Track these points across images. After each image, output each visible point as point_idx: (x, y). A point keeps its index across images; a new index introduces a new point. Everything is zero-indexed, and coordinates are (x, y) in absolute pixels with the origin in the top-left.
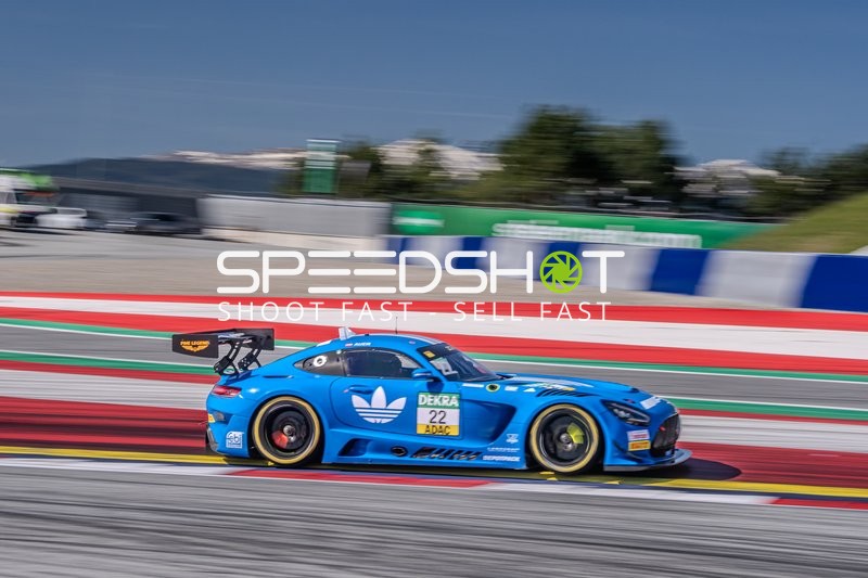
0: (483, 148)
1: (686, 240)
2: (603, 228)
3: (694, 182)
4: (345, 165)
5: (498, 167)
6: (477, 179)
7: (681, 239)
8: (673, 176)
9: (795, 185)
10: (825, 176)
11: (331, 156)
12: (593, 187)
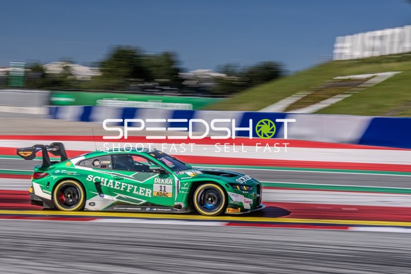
0: (92, 65)
1: (186, 106)
2: (147, 101)
3: (187, 80)
4: (30, 74)
5: (99, 74)
6: (90, 79)
7: (183, 106)
8: (178, 77)
9: (233, 81)
10: (247, 76)
11: (23, 70)
12: (142, 82)
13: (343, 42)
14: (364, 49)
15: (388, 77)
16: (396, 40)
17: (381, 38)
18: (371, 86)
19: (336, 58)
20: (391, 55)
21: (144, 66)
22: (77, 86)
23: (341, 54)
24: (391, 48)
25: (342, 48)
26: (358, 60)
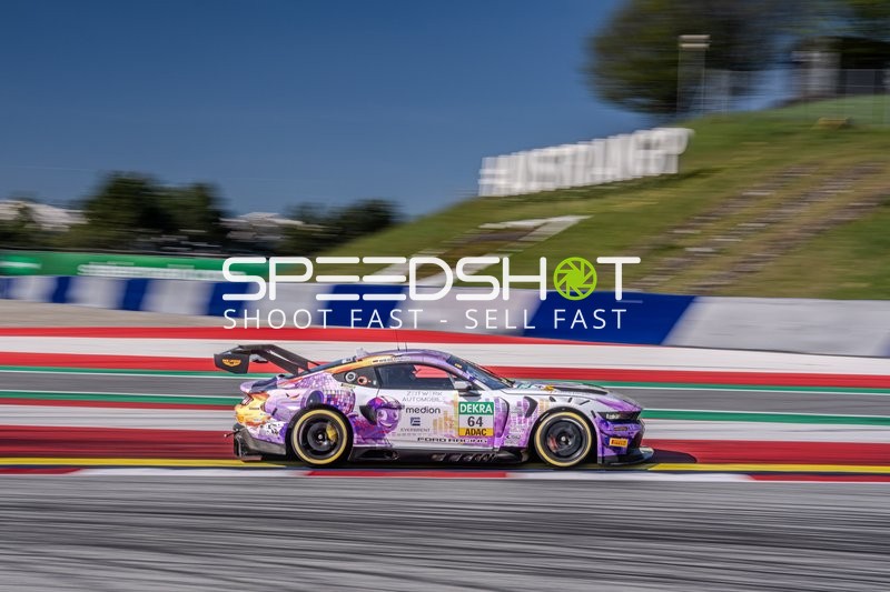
0: (71, 206)
2: (166, 267)
3: (235, 230)
5: (83, 221)
6: (67, 230)
8: (219, 225)
9: (313, 232)
10: (338, 224)
12: (158, 235)
13: (495, 166)
14: (529, 177)
15: (570, 225)
16: (581, 163)
17: (557, 160)
18: (542, 239)
19: (484, 193)
20: (573, 188)
21: (161, 206)
22: (45, 241)
23: (492, 186)
24: (573, 177)
25: (493, 176)
26: (520, 196)
